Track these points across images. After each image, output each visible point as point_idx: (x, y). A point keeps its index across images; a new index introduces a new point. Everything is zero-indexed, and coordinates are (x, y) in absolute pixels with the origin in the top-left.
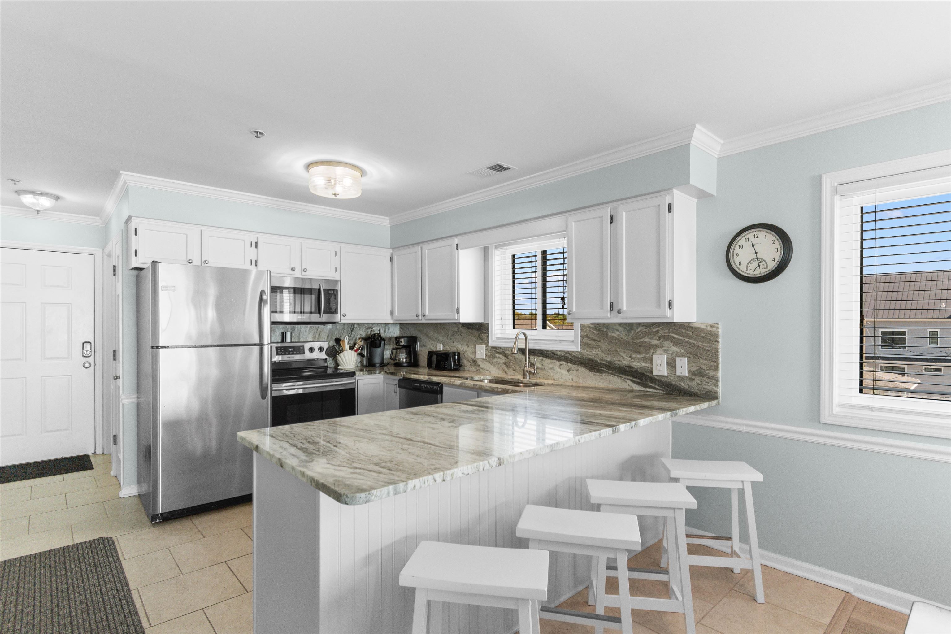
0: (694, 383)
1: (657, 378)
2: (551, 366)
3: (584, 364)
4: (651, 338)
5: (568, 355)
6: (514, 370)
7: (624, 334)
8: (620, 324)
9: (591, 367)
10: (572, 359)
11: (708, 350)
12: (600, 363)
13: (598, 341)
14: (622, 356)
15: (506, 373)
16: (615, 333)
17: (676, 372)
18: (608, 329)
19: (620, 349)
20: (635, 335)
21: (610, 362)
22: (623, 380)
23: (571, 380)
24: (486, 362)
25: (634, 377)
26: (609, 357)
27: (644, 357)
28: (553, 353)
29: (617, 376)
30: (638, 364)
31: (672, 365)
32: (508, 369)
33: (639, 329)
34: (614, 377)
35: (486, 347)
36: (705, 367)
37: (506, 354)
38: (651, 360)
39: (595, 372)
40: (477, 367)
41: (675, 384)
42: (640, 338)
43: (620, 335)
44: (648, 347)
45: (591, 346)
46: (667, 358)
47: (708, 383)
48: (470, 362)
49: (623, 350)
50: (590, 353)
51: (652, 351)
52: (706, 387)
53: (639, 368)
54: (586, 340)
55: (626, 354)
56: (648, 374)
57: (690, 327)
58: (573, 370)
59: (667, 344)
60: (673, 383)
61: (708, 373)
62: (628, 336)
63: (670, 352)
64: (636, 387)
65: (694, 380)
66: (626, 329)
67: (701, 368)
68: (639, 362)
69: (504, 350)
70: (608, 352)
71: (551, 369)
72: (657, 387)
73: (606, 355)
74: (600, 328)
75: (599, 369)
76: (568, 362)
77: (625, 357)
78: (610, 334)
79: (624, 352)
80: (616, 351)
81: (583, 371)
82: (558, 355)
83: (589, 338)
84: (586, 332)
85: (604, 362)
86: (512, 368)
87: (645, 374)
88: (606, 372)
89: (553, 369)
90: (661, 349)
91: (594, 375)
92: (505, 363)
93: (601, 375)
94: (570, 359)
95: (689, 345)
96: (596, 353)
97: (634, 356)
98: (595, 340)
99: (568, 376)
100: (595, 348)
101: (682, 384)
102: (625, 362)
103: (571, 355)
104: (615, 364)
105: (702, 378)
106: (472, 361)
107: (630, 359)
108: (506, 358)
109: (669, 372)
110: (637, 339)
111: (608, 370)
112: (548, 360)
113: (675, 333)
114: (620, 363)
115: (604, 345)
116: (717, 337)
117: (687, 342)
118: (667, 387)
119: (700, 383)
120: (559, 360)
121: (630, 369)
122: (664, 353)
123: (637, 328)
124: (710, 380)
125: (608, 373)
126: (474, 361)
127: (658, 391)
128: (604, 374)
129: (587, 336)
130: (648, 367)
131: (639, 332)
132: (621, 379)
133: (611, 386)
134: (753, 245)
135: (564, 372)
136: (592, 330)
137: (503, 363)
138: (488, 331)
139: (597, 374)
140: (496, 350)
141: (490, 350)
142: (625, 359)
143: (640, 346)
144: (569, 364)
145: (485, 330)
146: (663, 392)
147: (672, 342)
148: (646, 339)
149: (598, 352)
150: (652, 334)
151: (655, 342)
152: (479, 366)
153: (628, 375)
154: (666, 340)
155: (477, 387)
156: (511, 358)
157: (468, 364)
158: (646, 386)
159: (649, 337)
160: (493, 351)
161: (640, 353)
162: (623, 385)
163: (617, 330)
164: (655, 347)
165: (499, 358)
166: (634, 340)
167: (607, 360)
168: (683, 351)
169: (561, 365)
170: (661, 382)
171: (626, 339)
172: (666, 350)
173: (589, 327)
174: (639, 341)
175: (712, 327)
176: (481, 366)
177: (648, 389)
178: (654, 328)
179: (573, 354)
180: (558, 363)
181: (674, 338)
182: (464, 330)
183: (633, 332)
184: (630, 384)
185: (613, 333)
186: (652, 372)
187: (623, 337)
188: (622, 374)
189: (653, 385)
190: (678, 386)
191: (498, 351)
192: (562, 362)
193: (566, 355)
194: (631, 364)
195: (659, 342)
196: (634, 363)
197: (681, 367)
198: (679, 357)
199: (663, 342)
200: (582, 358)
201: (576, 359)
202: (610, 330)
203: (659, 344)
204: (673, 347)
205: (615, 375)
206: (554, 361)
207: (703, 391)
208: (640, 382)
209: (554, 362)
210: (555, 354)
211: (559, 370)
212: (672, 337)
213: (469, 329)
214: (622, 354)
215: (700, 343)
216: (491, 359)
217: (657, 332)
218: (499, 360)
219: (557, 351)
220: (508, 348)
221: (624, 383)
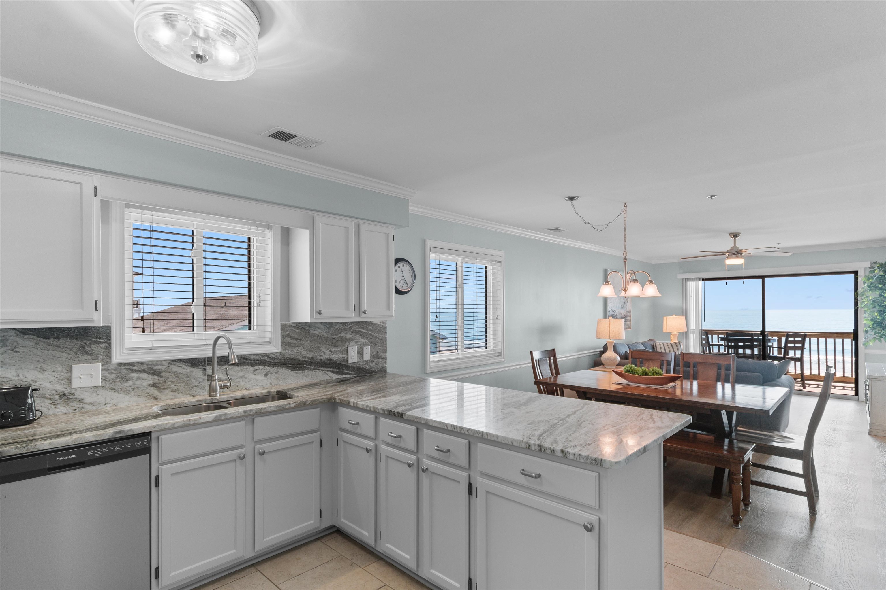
0: (374, 363)
1: (351, 365)
2: (241, 374)
3: (285, 365)
4: (346, 334)
5: (266, 358)
6: (174, 391)
7: (324, 331)
8: (321, 323)
9: (294, 366)
10: (270, 362)
11: (381, 339)
12: (302, 361)
13: (300, 340)
14: (323, 351)
15: (156, 398)
16: (317, 331)
17: (363, 358)
18: (310, 327)
19: (322, 345)
20: (334, 331)
21: (312, 358)
22: (324, 372)
23: (269, 385)
24: (101, 391)
25: (333, 368)
26: (312, 353)
27: (341, 350)
28: (245, 358)
29: (319, 370)
30: (337, 356)
31: (360, 353)
32: (161, 392)
33: (337, 327)
34: (316, 371)
35: (102, 365)
36: (379, 351)
37: (155, 371)
38: (347, 351)
39: (297, 370)
40: (76, 405)
41: (363, 367)
42: (338, 334)
43: (321, 332)
44: (345, 341)
45: (292, 345)
46: (357, 347)
47: (381, 362)
48: (51, 399)
49: (324, 346)
50: (291, 353)
51: (347, 344)
52: (381, 365)
53: (337, 360)
54: (287, 339)
55: (326, 349)
56: (344, 363)
57: (371, 323)
58: (272, 373)
59: (358, 337)
60: (361, 367)
61: (382, 355)
62: (328, 333)
63: (359, 343)
64: (335, 377)
65: (374, 362)
66: (327, 326)
67: (377, 352)
68: (337, 354)
69: (151, 365)
70: (310, 349)
71: (241, 377)
72: (351, 372)
73: (308, 352)
74: (302, 326)
75: (301, 367)
76: (265, 366)
77: (326, 352)
78: (312, 332)
79: (325, 347)
80: (318, 347)
81: (284, 372)
82: (251, 360)
83: (291, 337)
84: (287, 331)
85: (306, 359)
86: (169, 390)
87: (342, 363)
88: (308, 368)
89: (244, 377)
90: (353, 342)
91: (296, 373)
92: (154, 385)
93: (303, 372)
94: (269, 361)
95: (371, 337)
96: (298, 351)
97: (334, 350)
98: (297, 339)
99: (266, 381)
100: (297, 347)
101: (367, 366)
102: (326, 356)
103: (269, 357)
104: (317, 359)
105: (378, 359)
106: (57, 397)
107: (330, 353)
108: (156, 377)
109: (358, 359)
110: (336, 335)
111: (310, 366)
112: (237, 367)
113: (362, 328)
114: (322, 358)
115: (306, 343)
116: (386, 330)
117: (370, 334)
118: (358, 371)
119: (377, 363)
120: (253, 365)
121: (330, 362)
122: (356, 345)
123: (336, 326)
124: (383, 360)
125: (311, 369)
126: (63, 395)
127: (351, 376)
128: (306, 371)
129: (288, 335)
130: (344, 358)
131: (337, 328)
132: (322, 372)
133: (313, 381)
134: (402, 272)
135: (260, 377)
136: (293, 329)
137: (149, 385)
138: (110, 340)
139: (300, 372)
140: (131, 367)
141: (115, 370)
142: (326, 354)
143: (338, 341)
144: (267, 367)
145: (101, 338)
146: (355, 375)
147: (360, 335)
148: (343, 335)
149: (301, 351)
150: (347, 330)
151: (349, 336)
152: (81, 401)
153: (328, 368)
154: (357, 334)
155: (252, 413)
156: (168, 375)
157: (43, 404)
158: (342, 373)
159: (345, 332)
160: (125, 371)
161: (338, 346)
162: (324, 377)
163: (319, 328)
164: (349, 340)
165: (139, 378)
166: (333, 336)
167: (309, 356)
168: (367, 342)
169: (255, 370)
170: (353, 367)
171: (326, 335)
172: (357, 342)
173: (291, 326)
174: (337, 336)
175: (383, 323)
176: (88, 400)
177: (344, 376)
178: (348, 325)
179: (272, 355)
180: (251, 369)
181: (362, 332)
182: (28, 342)
183: (332, 329)
184: (330, 376)
185: (315, 331)
186: (347, 361)
187: (324, 334)
188: (323, 367)
189: (348, 372)
190: (364, 368)
191: (135, 368)
192: (257, 367)
193: (263, 358)
194: (331, 357)
195: (352, 336)
196: (334, 356)
197: (367, 354)
198: (365, 346)
199: (355, 336)
200: (283, 358)
201: (276, 361)
202: (312, 328)
203: (352, 338)
204: (361, 339)
205: (317, 370)
206: (246, 367)
207: (379, 368)
208: (338, 372)
209: (246, 369)
210: (247, 359)
211: (254, 376)
212: (360, 331)
213: (46, 338)
214: (323, 349)
215: (377, 335)
216: (118, 384)
217: (350, 328)
218: (138, 383)
219: (250, 355)
220: (161, 361)
221: (325, 375)
